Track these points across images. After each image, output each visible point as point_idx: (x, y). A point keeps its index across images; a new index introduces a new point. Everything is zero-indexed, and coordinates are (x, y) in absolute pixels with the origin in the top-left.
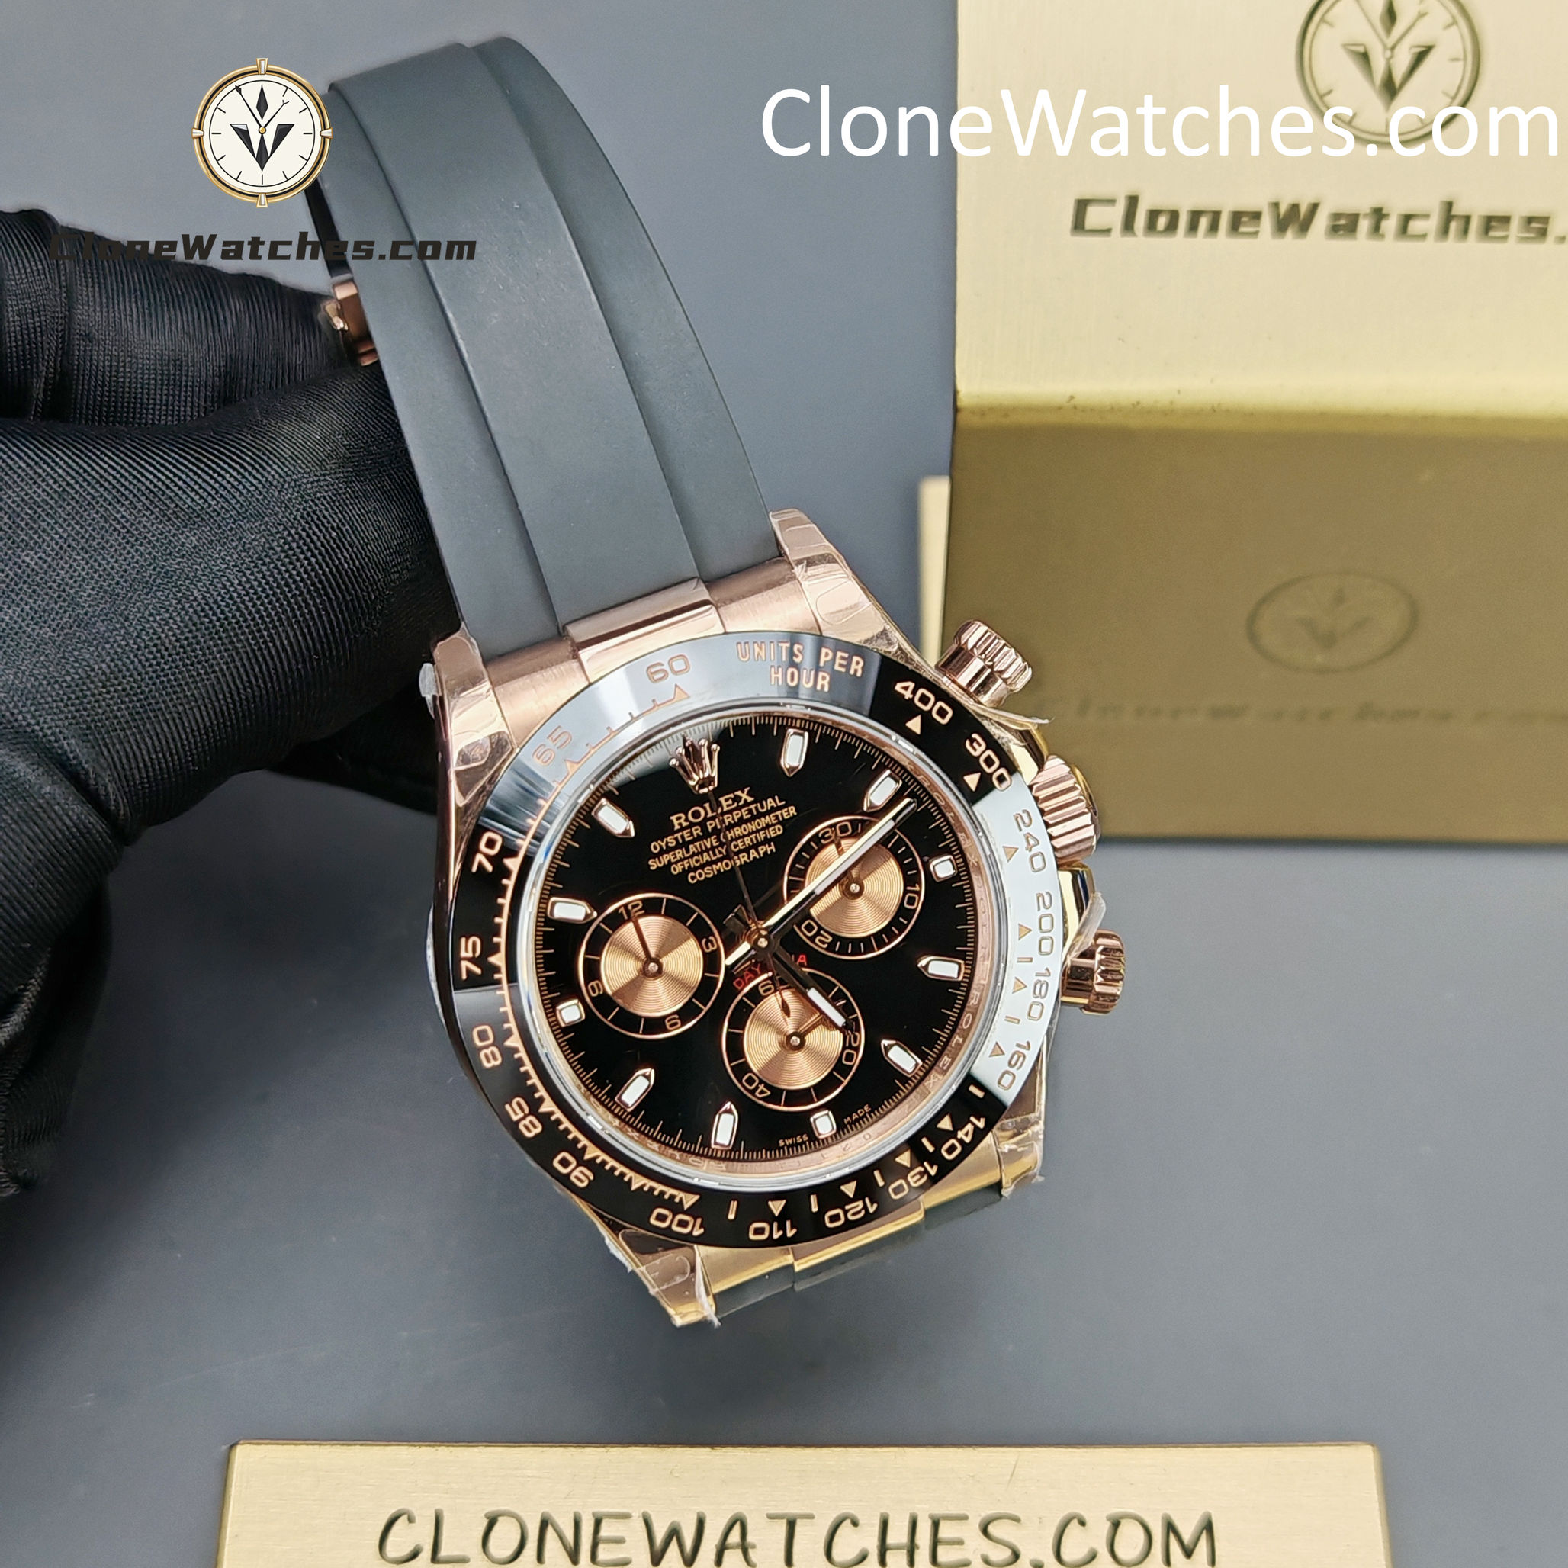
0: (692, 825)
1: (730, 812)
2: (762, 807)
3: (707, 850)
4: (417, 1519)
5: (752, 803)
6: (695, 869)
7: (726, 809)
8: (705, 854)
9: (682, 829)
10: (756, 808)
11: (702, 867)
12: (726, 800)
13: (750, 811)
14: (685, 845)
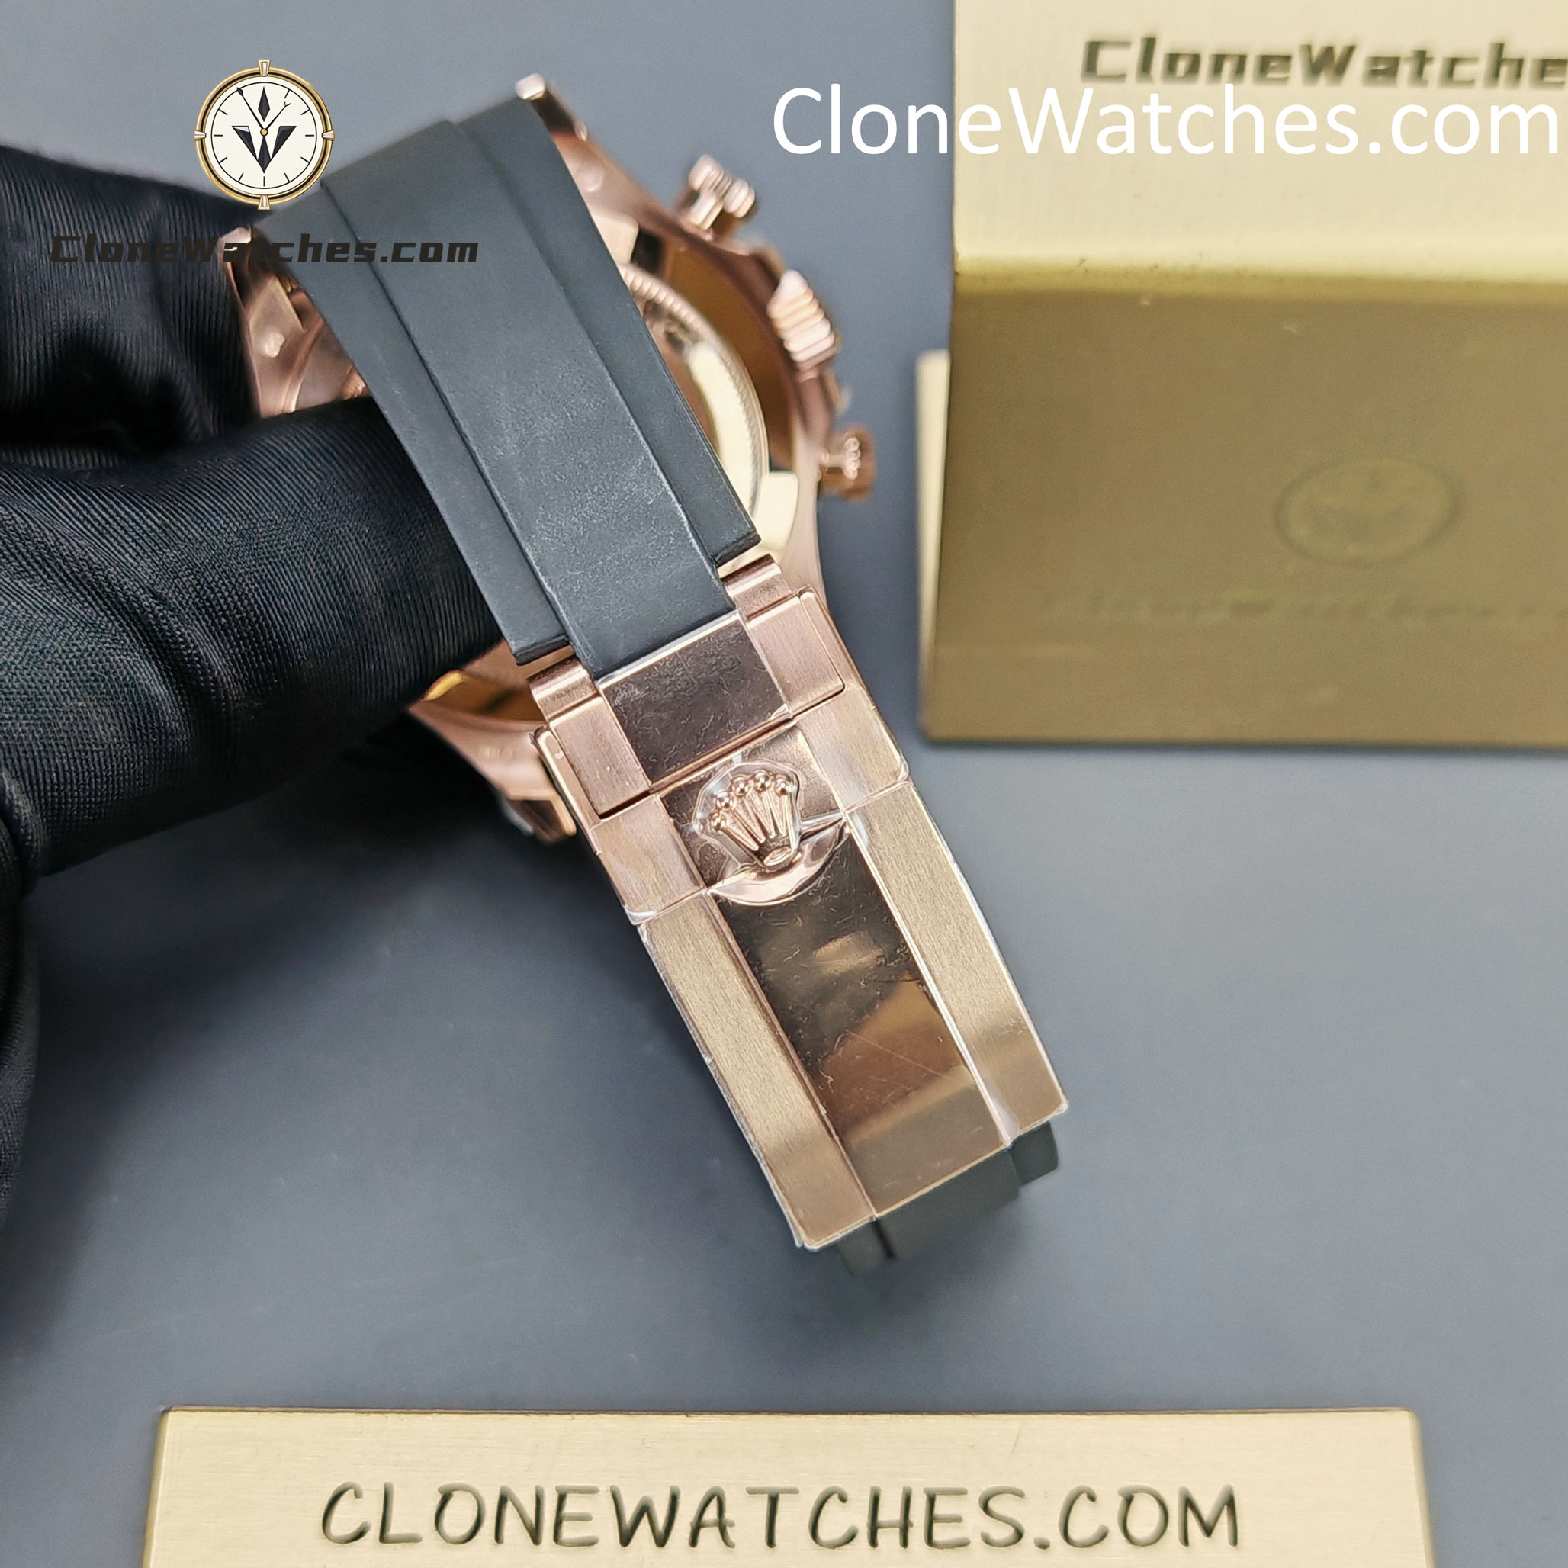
4: (365, 1494)
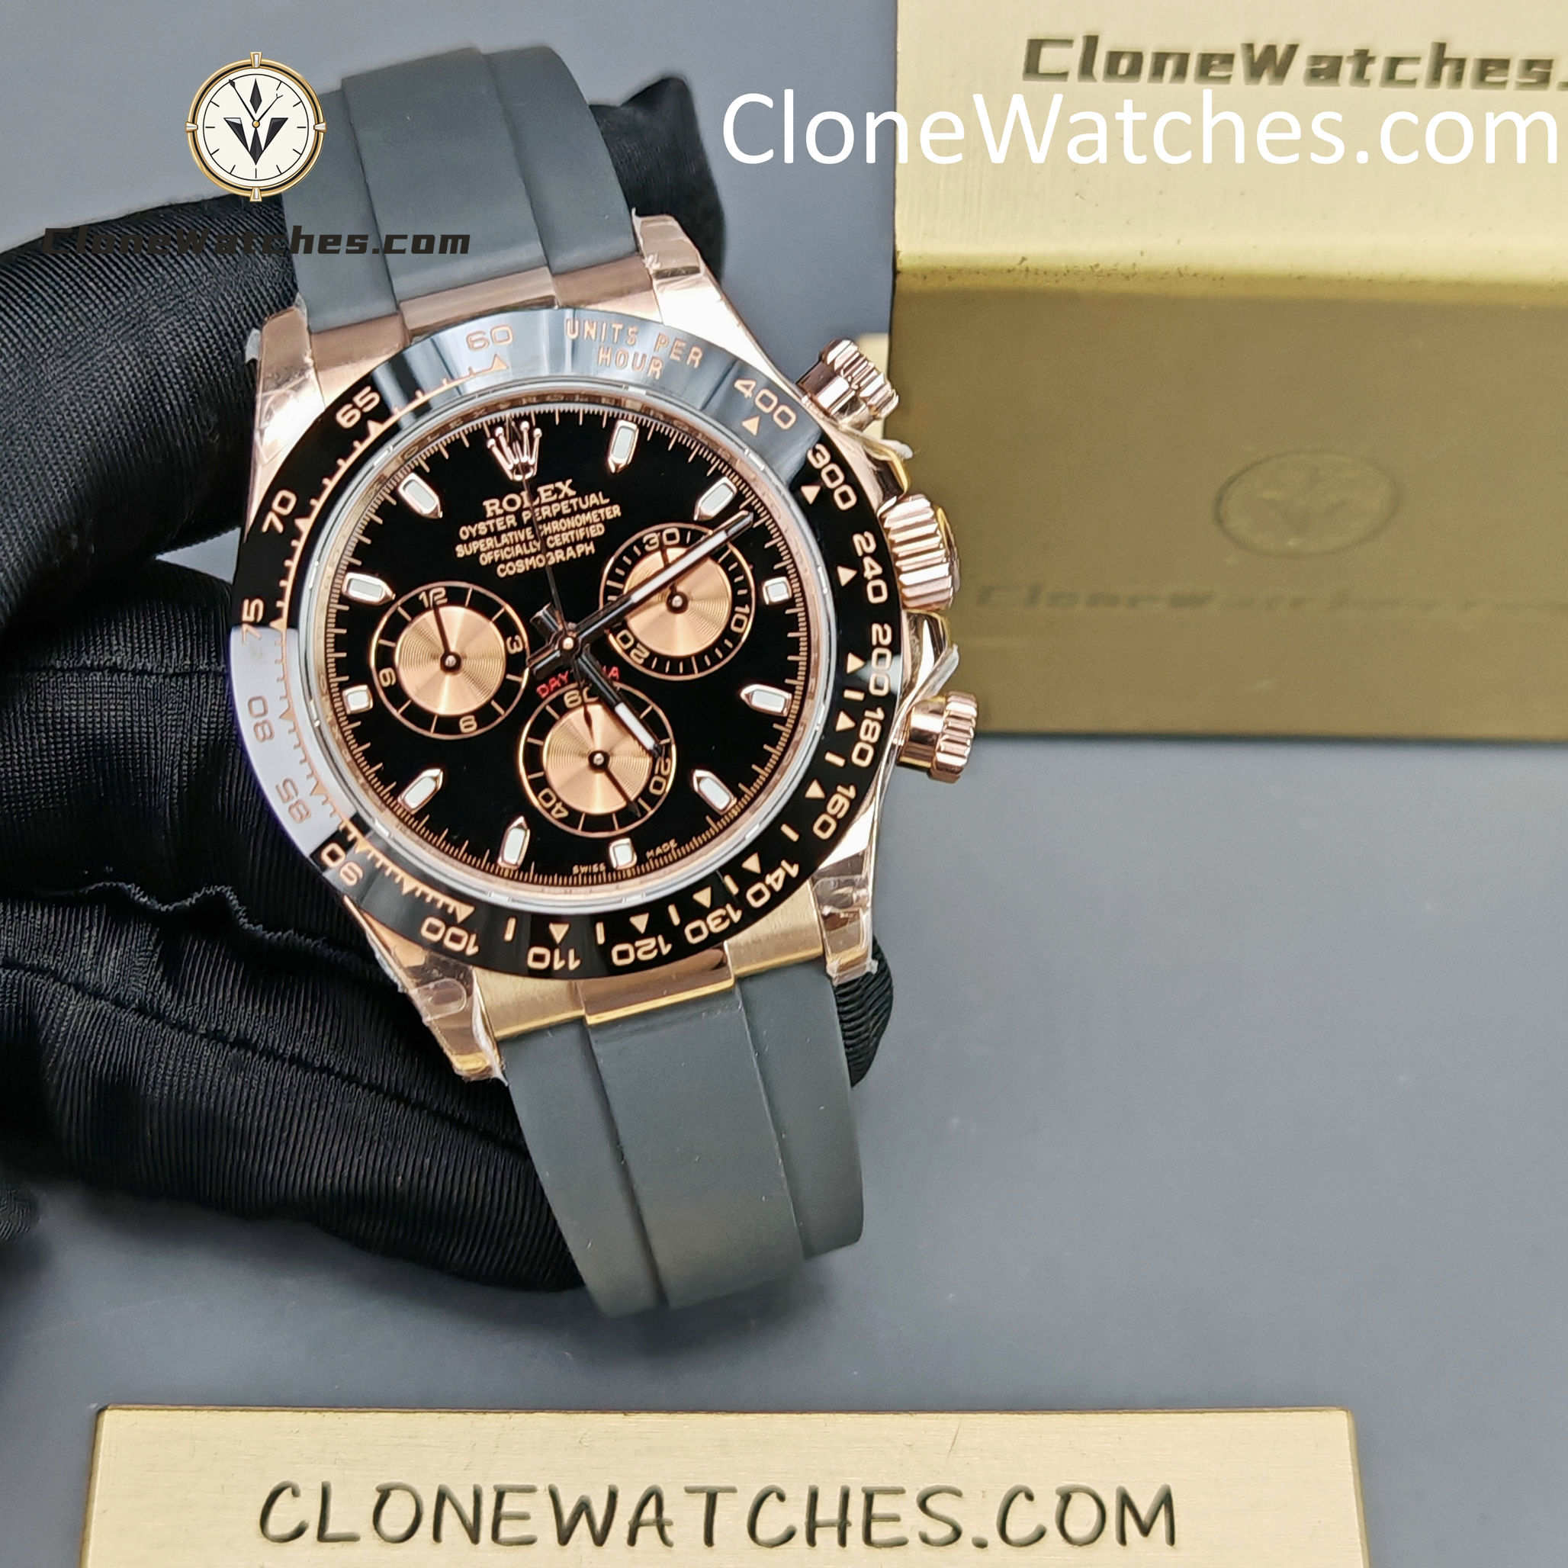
0: (506, 513)
1: (550, 504)
2: (584, 503)
3: (521, 543)
5: (573, 497)
6: (505, 562)
7: (544, 500)
8: (518, 546)
9: (495, 517)
10: (578, 503)
11: (514, 560)
12: (546, 491)
13: (571, 506)
14: (497, 534)
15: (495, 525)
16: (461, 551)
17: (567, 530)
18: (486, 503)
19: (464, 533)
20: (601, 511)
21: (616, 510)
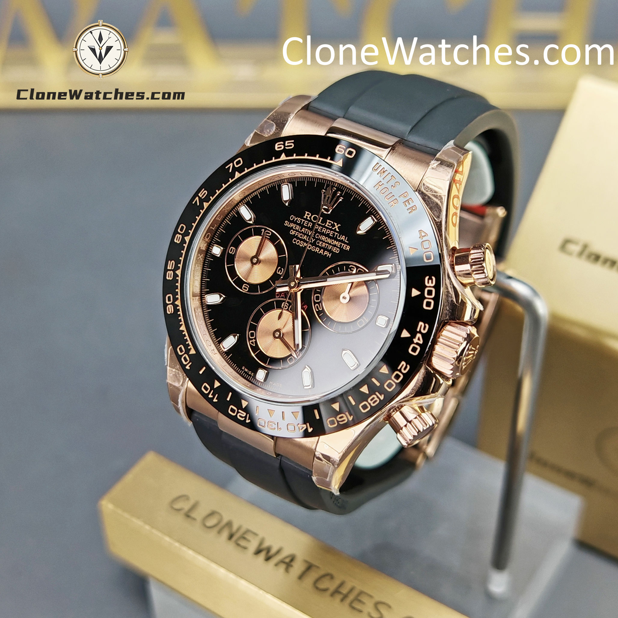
0: (310, 221)
1: (327, 228)
2: (339, 237)
3: (308, 235)
5: (337, 232)
6: (298, 238)
7: (326, 226)
8: (306, 236)
9: (306, 219)
10: (337, 235)
11: (301, 240)
12: (329, 223)
13: (334, 234)
14: (302, 226)
15: (304, 222)
16: (286, 223)
17: (326, 243)
18: (307, 213)
19: (292, 218)
20: (343, 244)
21: (348, 248)
